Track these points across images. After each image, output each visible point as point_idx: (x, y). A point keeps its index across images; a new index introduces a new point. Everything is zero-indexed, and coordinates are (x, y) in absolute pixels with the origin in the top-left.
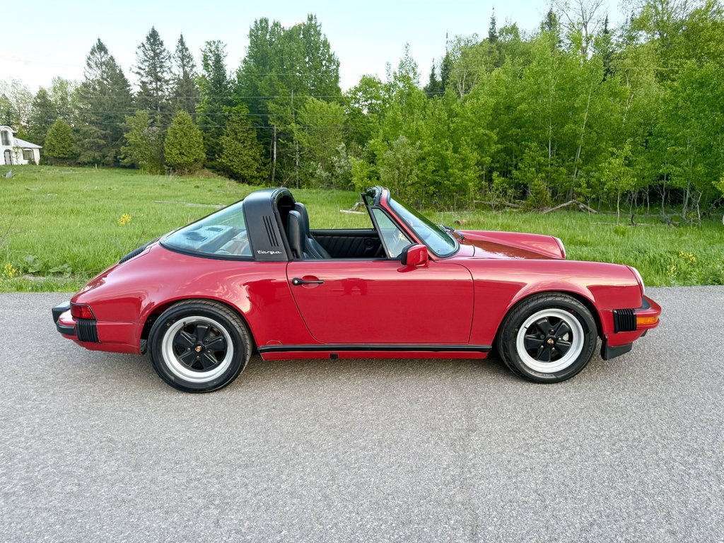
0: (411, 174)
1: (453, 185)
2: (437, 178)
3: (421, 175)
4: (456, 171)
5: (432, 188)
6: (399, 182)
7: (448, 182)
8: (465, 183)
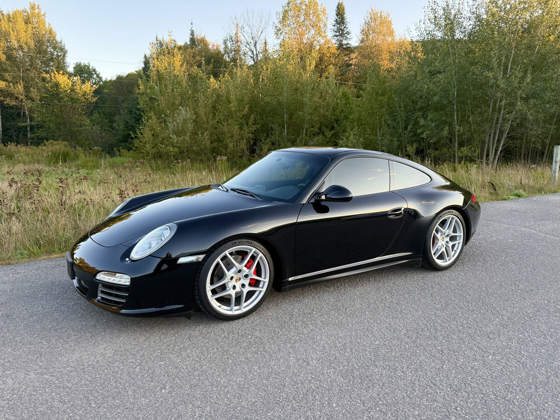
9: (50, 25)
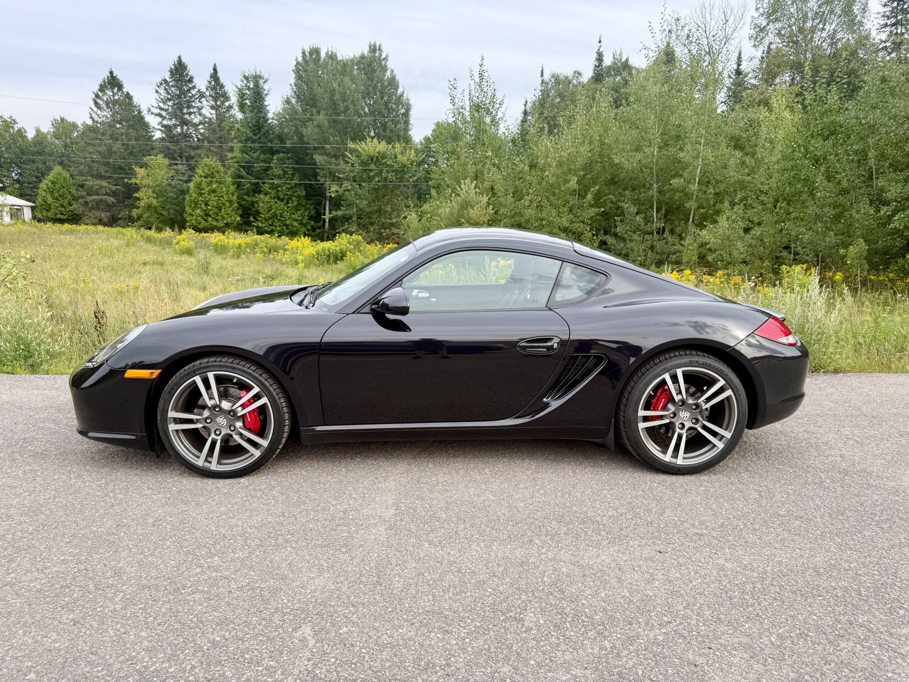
9: (392, 71)
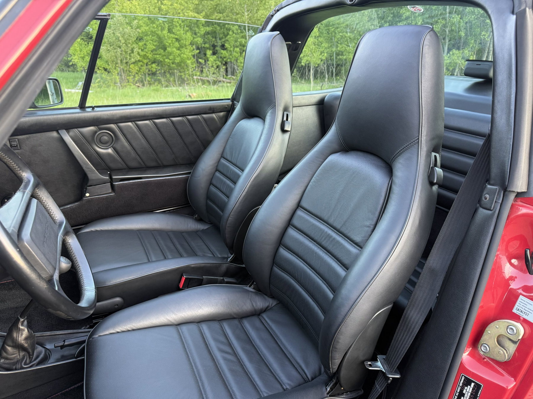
0: (133, 52)
1: (173, 63)
2: (158, 56)
3: (142, 53)
4: (175, 49)
5: (154, 65)
6: (121, 61)
7: (169, 61)
8: (183, 61)
